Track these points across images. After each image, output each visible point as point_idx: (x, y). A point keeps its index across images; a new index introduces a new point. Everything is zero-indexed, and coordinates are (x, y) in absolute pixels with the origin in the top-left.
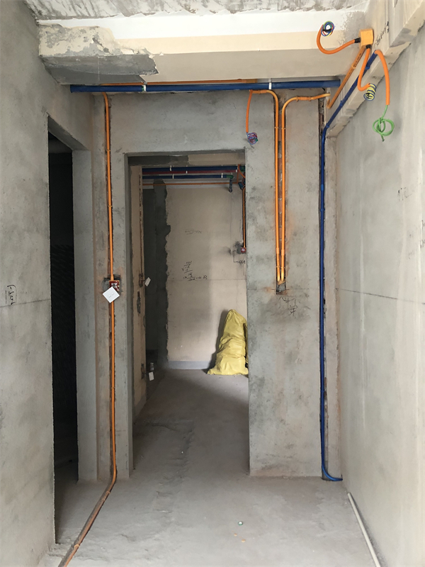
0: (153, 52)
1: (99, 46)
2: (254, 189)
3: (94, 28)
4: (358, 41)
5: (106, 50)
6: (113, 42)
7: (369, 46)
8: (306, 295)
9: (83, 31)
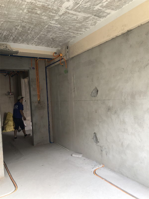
0: (20, 51)
1: (7, 48)
2: (32, 79)
3: (6, 44)
4: (60, 55)
5: (9, 49)
6: (10, 48)
7: (61, 57)
8: (45, 103)
9: (3, 44)
